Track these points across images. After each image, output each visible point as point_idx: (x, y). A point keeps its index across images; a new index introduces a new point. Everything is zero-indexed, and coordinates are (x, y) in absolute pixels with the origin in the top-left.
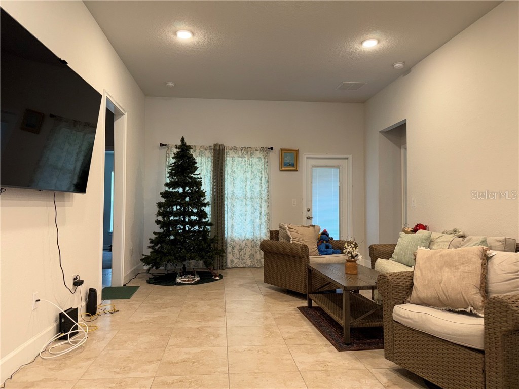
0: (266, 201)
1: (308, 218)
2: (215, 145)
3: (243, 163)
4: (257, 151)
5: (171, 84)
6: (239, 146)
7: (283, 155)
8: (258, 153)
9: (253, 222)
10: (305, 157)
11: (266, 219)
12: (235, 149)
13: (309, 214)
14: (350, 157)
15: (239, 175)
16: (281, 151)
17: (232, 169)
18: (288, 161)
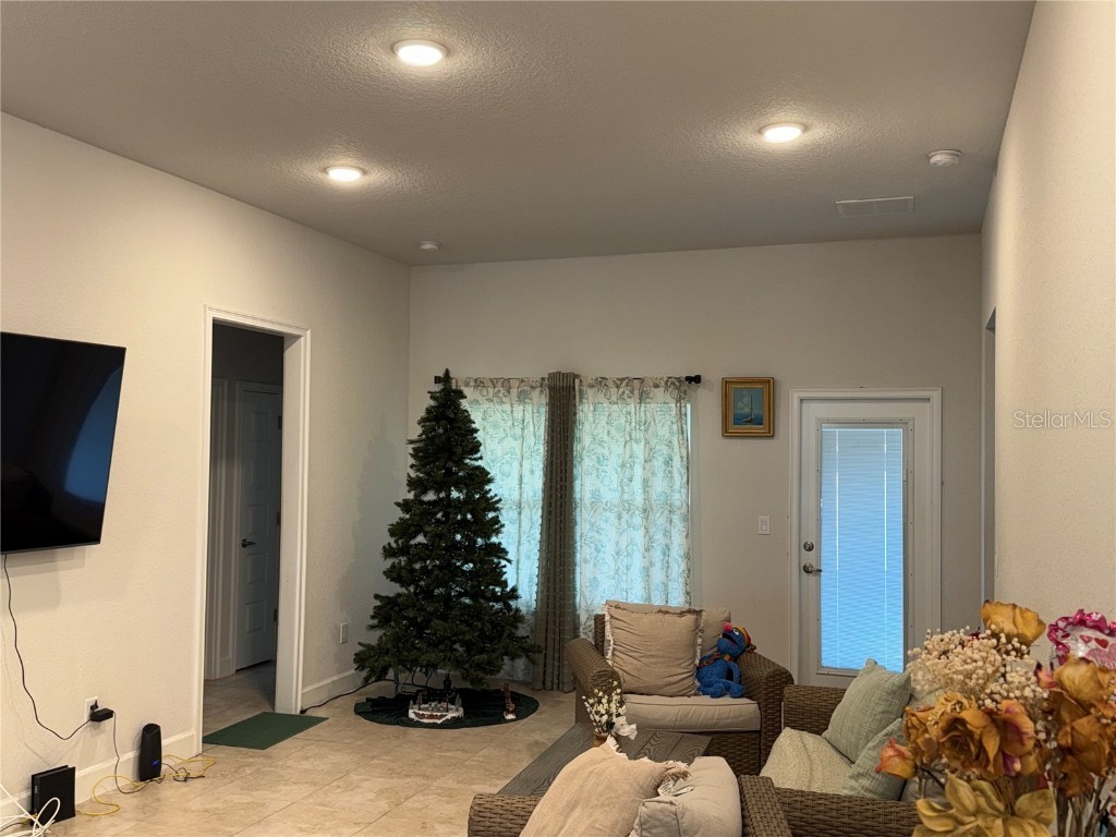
0: (685, 519)
1: (807, 570)
2: (552, 376)
3: (623, 421)
4: (656, 386)
5: (428, 246)
6: (612, 373)
7: (731, 396)
8: (659, 392)
9: (647, 572)
10: (795, 397)
11: (683, 567)
12: (601, 383)
13: (809, 558)
14: (936, 395)
15: (615, 451)
16: (726, 383)
17: (594, 437)
18: (747, 410)
